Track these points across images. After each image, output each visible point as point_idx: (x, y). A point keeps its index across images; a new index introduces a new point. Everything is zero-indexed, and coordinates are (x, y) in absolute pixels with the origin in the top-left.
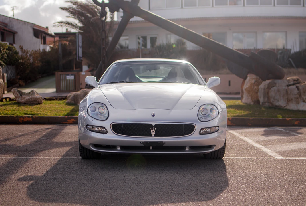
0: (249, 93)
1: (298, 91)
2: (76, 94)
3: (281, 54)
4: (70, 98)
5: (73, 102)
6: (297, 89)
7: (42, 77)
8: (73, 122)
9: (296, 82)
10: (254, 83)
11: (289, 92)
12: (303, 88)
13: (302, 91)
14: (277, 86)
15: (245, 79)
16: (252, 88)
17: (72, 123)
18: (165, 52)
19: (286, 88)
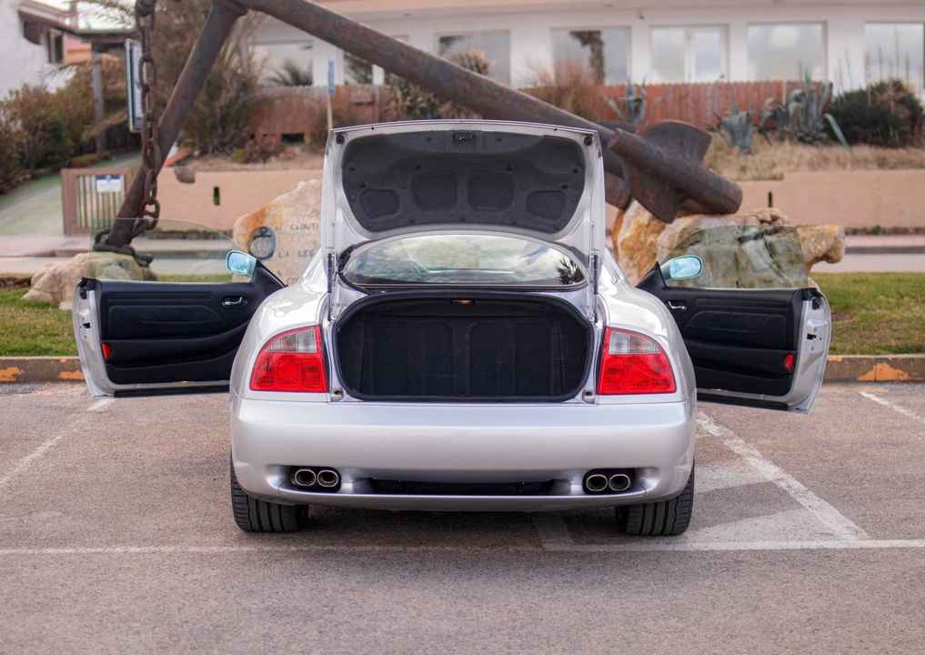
0: (631, 258)
1: (770, 260)
2: (57, 272)
3: (797, 99)
4: (37, 285)
5: (49, 297)
6: (766, 254)
7: (35, 178)
8: (14, 375)
9: (770, 228)
10: (648, 225)
11: (743, 263)
12: (789, 250)
13: (783, 260)
14: (707, 241)
15: (624, 208)
16: (642, 239)
17: (13, 380)
18: (420, 99)
19: (735, 247)
